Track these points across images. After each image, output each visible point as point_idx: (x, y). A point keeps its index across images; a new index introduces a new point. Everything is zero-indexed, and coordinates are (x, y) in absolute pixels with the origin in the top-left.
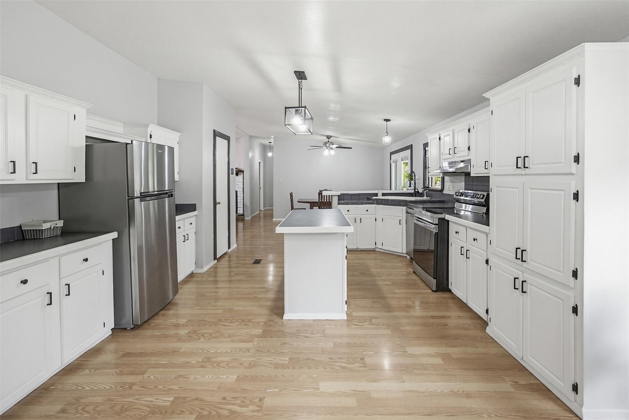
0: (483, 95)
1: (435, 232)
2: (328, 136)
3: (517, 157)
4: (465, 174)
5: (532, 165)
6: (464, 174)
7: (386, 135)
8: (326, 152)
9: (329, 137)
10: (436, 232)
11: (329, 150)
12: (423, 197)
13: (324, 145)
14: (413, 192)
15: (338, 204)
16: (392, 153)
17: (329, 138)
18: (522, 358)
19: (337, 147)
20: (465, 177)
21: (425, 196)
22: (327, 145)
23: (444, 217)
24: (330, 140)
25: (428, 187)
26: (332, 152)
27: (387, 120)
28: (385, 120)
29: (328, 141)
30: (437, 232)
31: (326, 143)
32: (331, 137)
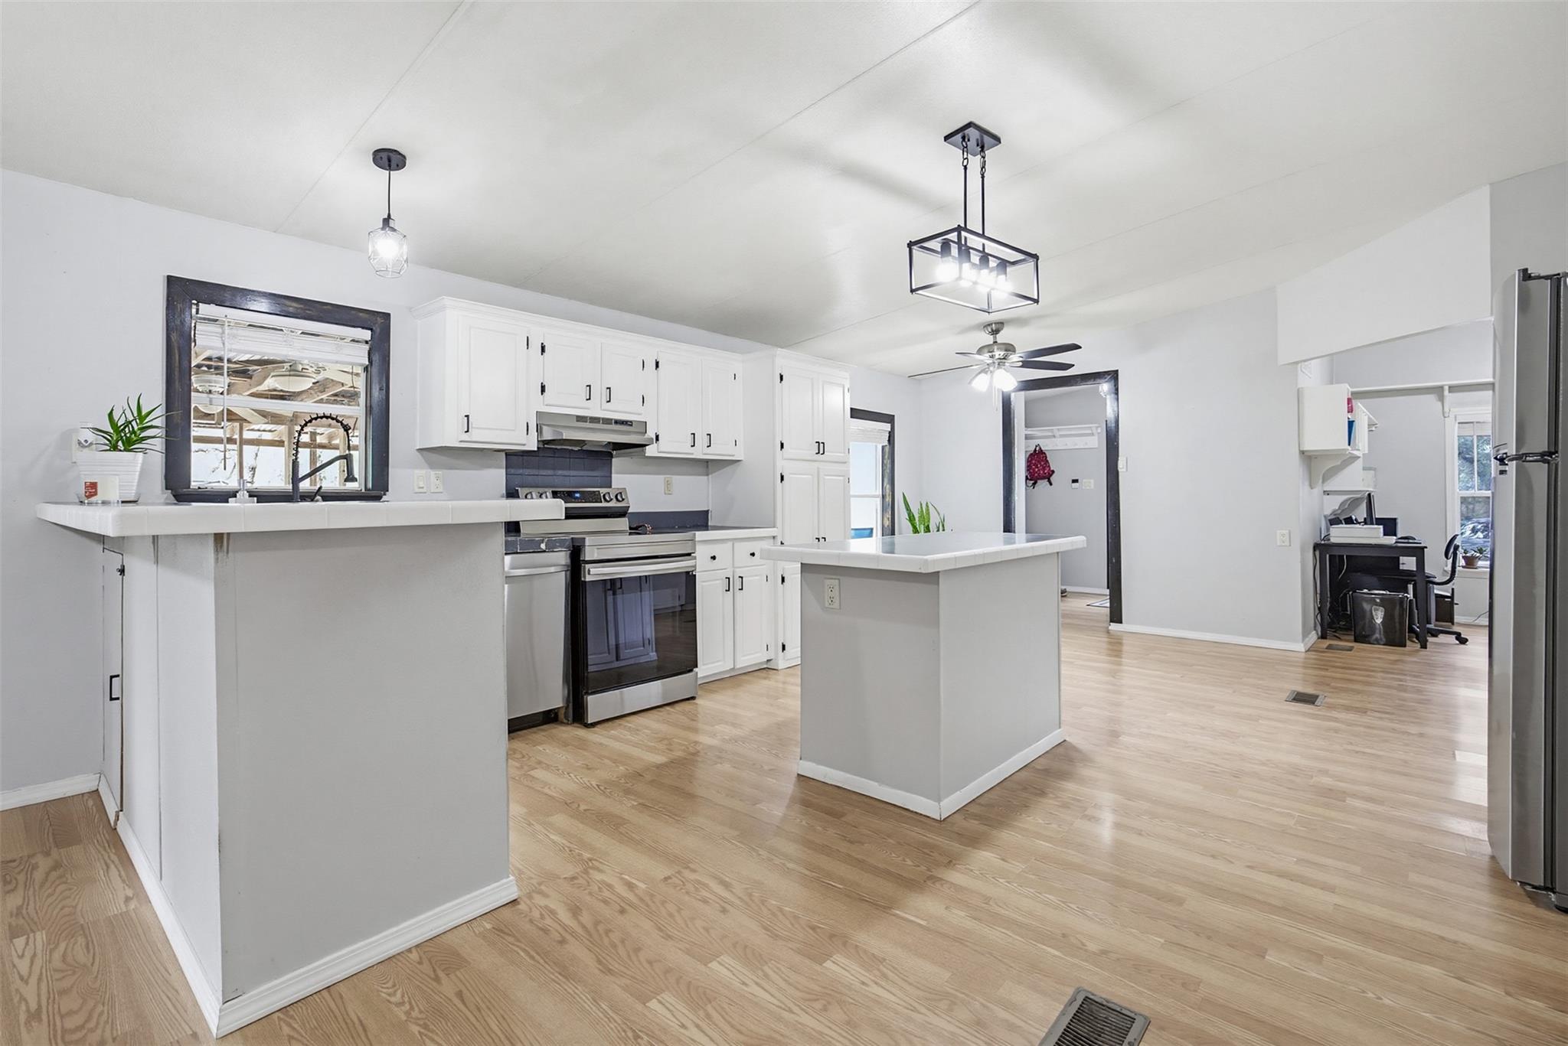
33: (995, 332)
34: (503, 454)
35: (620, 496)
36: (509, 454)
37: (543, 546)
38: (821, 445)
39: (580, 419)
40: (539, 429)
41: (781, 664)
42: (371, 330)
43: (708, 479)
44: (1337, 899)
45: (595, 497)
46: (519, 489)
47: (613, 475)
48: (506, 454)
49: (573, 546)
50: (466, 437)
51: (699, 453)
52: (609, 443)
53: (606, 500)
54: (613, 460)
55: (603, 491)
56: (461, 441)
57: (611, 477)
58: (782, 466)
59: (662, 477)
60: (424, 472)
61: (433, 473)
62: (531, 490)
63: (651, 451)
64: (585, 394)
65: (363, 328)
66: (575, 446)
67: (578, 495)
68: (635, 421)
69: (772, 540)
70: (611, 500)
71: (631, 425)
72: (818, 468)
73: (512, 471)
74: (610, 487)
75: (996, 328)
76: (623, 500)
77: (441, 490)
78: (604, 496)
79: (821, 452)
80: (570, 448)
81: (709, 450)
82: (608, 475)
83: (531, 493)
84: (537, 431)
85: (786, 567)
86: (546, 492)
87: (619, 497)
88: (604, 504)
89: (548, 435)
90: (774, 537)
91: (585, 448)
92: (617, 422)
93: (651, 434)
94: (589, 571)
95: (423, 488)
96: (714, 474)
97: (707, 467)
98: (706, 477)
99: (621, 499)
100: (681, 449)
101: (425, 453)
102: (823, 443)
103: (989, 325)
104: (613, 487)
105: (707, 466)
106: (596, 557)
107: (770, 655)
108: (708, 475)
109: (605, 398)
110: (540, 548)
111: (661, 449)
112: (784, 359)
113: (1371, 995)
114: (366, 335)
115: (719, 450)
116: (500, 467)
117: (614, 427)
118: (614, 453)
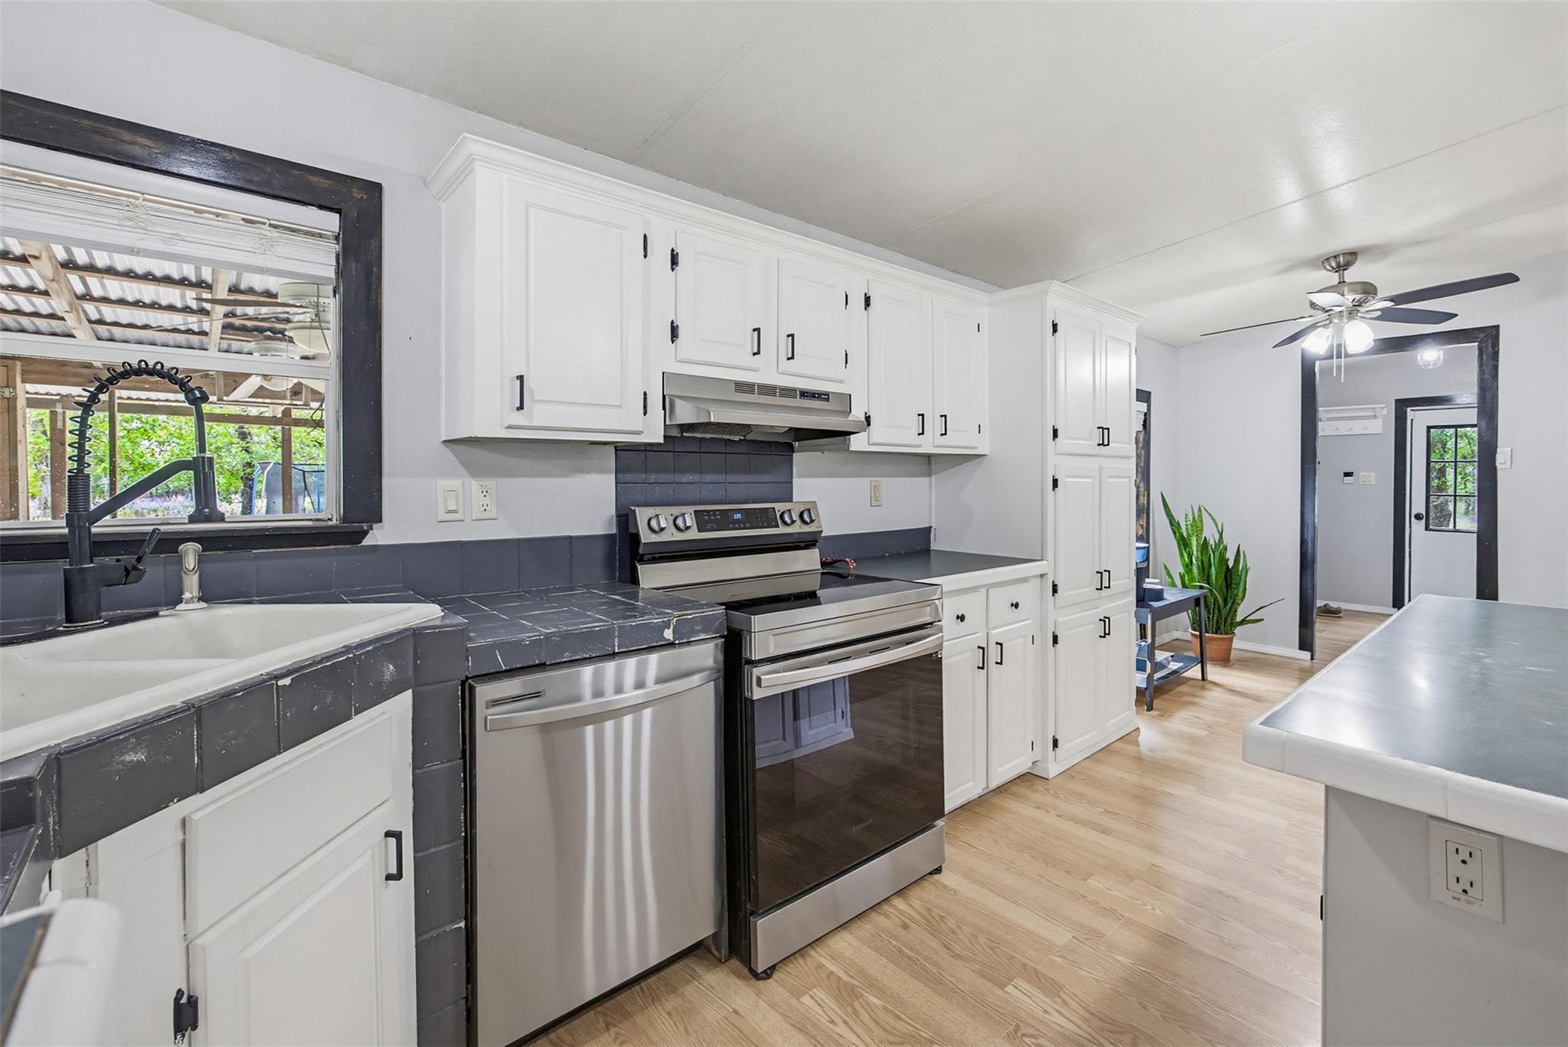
33: (1341, 268)
34: (612, 449)
35: (807, 515)
36: (620, 449)
37: (668, 634)
38: (1106, 431)
39: (742, 387)
40: (668, 405)
41: (1053, 770)
42: (339, 211)
43: (930, 482)
45: (767, 518)
46: (637, 510)
48: (617, 449)
49: (729, 629)
50: (518, 418)
51: (928, 445)
52: (791, 429)
53: (785, 523)
54: (794, 455)
55: (780, 507)
56: (509, 427)
57: (792, 483)
58: (1056, 463)
59: (866, 481)
60: (455, 483)
61: (475, 485)
62: (658, 510)
63: (857, 442)
64: (750, 345)
65: (321, 207)
66: (737, 434)
67: (738, 516)
68: (832, 393)
69: (1039, 579)
70: (793, 522)
71: (828, 400)
72: (1101, 468)
73: (628, 477)
74: (789, 498)
75: (1343, 261)
76: (812, 521)
77: (493, 515)
78: (782, 516)
79: (1106, 443)
80: (727, 437)
81: (945, 440)
83: (657, 516)
84: (664, 408)
85: (1060, 620)
86: (683, 514)
87: (806, 517)
88: (782, 530)
89: (686, 414)
90: (1042, 576)
91: (750, 437)
92: (804, 394)
93: (857, 414)
94: (759, 680)
95: (455, 511)
96: (939, 475)
97: (929, 463)
98: (927, 479)
99: (808, 520)
100: (905, 439)
101: (462, 449)
102: (1108, 429)
103: (1335, 257)
104: (794, 500)
105: (927, 463)
106: (773, 652)
107: (1037, 755)
108: (930, 475)
109: (785, 351)
110: (665, 639)
111: (874, 440)
112: (1057, 299)
114: (331, 222)
115: (956, 442)
116: (603, 471)
117: (799, 402)
118: (796, 444)
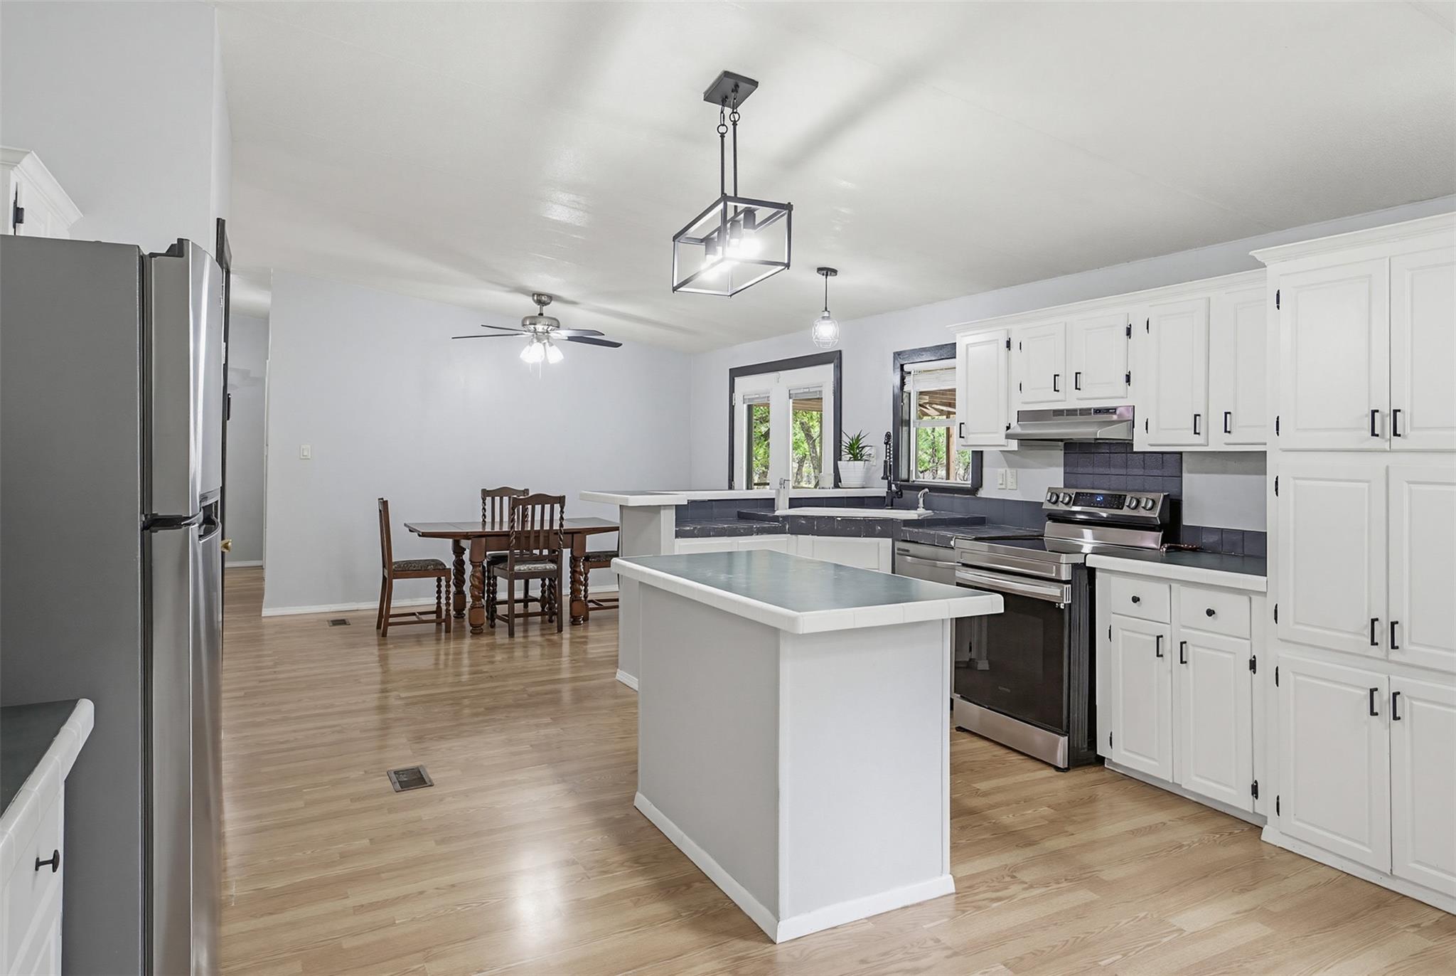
0: (1251, 253)
1: (1065, 602)
2: (539, 295)
3: (1372, 411)
4: (1065, 444)
5: (1411, 430)
6: (1061, 444)
7: (823, 318)
8: (533, 354)
9: (543, 298)
10: (1068, 602)
11: (545, 343)
12: (916, 508)
13: (524, 325)
14: (885, 495)
15: (676, 537)
16: (735, 373)
17: (540, 302)
18: (1391, 873)
19: (570, 339)
20: (1065, 453)
21: (921, 504)
22: (540, 328)
23: (1083, 562)
24: (547, 310)
25: (908, 481)
26: (555, 355)
27: (827, 271)
28: (820, 270)
29: (541, 314)
30: (1070, 602)
31: (533, 320)
32: (551, 297)
44: (349, 902)
47: (1184, 475)
82: (1179, 474)
113: (309, 852)
